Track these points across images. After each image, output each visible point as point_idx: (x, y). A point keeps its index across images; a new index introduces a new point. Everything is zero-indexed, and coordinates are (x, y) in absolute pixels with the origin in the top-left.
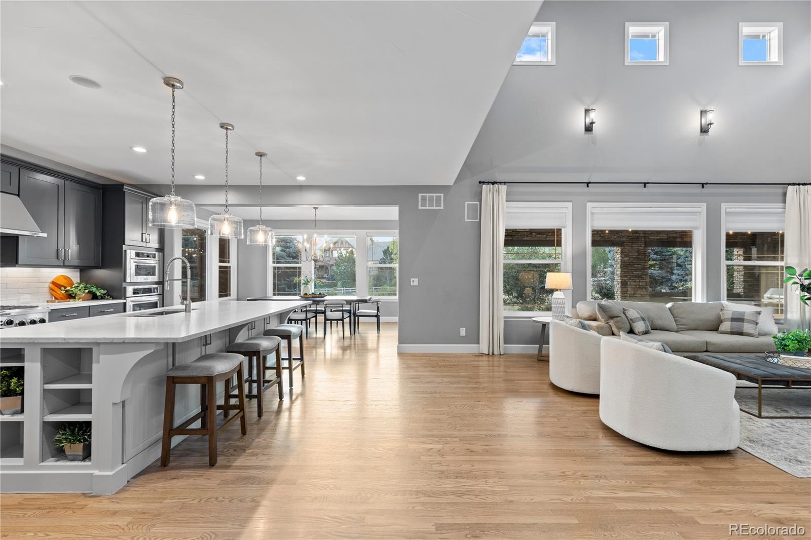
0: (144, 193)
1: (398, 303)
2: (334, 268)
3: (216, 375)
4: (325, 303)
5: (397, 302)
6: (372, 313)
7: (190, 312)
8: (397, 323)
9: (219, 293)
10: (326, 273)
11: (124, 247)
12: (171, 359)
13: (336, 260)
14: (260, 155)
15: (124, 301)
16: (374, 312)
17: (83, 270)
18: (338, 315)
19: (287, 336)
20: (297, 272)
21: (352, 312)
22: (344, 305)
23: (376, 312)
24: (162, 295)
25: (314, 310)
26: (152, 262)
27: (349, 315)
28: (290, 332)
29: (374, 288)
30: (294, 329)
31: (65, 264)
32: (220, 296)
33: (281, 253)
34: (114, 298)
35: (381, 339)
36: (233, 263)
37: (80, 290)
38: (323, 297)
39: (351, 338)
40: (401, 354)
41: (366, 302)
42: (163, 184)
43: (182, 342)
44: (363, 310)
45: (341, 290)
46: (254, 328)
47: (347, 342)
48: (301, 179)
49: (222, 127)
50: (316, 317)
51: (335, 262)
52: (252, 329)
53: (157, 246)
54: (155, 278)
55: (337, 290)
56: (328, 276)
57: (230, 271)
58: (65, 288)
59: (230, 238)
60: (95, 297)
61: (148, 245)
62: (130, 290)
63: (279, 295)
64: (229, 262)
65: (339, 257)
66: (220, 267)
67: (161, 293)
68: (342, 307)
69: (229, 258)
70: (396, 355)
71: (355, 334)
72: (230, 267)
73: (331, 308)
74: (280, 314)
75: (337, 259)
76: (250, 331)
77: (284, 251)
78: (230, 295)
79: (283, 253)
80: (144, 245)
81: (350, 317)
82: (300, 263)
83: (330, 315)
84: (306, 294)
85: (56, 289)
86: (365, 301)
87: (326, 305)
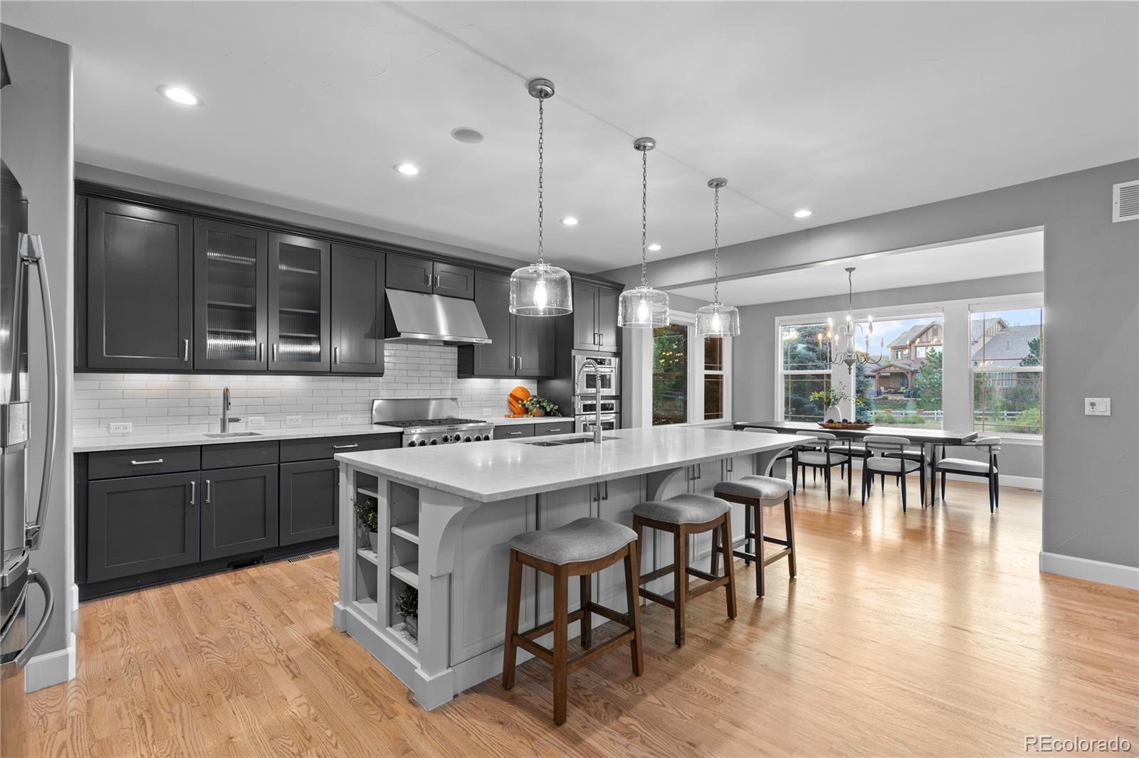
0: (599, 282)
1: (1042, 449)
2: (919, 377)
3: (567, 564)
4: (865, 439)
5: (1040, 447)
6: (978, 467)
7: (599, 442)
8: (1040, 491)
9: (705, 412)
10: (903, 385)
11: (573, 353)
12: (532, 517)
13: (922, 363)
14: (717, 184)
15: (572, 419)
16: (985, 465)
17: (541, 380)
18: (894, 465)
19: (752, 501)
20: (822, 383)
21: (928, 459)
22: (904, 447)
23: (988, 465)
24: (620, 413)
25: (846, 450)
26: (608, 370)
27: (918, 465)
28: (758, 492)
29: (1005, 412)
30: (767, 487)
31: (518, 374)
32: (707, 417)
33: (808, 353)
34: (564, 415)
35: (1001, 526)
36: (726, 371)
37: (533, 404)
38: (864, 428)
39: (923, 512)
40: (1048, 576)
41: (960, 445)
42: (620, 267)
43: (488, 503)
44: (953, 459)
45: (934, 414)
46: (699, 478)
47: (914, 523)
48: (803, 214)
49: (638, 148)
50: (849, 462)
51: (921, 366)
52: (694, 479)
53: (614, 349)
54: (612, 391)
55: (925, 414)
56: (908, 390)
57: (722, 382)
58: (522, 401)
59: (722, 336)
60: (547, 414)
61: (602, 349)
62: (579, 405)
63: (793, 419)
64: (720, 369)
65: (928, 359)
66: (707, 376)
67: (618, 411)
68: (902, 450)
69: (721, 363)
70: (1037, 575)
71: (933, 504)
72: (722, 376)
73: (883, 451)
74: (758, 454)
75: (925, 362)
76: (691, 482)
77: (813, 350)
78: (722, 417)
79: (811, 353)
80: (596, 348)
81: (922, 469)
82: (830, 368)
83: (876, 462)
84: (831, 421)
85: (514, 403)
86: (957, 442)
87: (867, 443)
